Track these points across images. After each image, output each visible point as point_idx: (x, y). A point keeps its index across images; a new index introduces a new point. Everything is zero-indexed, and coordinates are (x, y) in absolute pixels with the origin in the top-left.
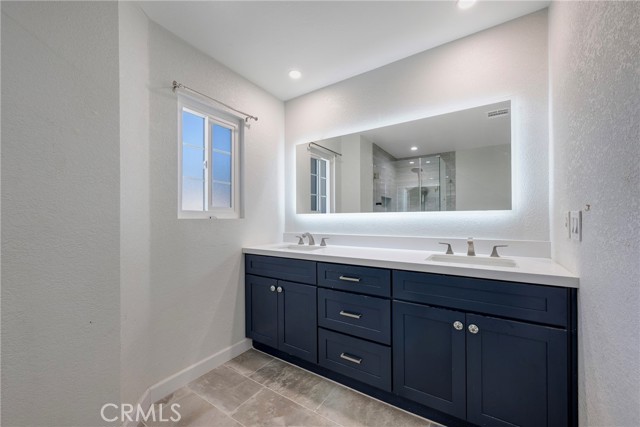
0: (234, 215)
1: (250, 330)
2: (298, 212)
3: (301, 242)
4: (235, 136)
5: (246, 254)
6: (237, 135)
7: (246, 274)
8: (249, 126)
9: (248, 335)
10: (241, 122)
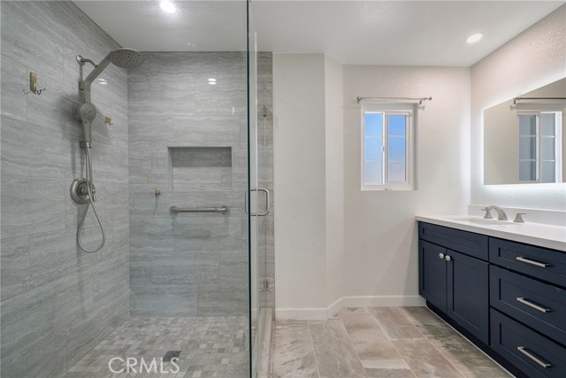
0: (409, 188)
1: (423, 289)
2: (486, 183)
3: (487, 216)
4: (410, 121)
5: (419, 222)
6: (411, 118)
7: (420, 239)
8: (423, 108)
9: (420, 293)
10: (415, 107)
